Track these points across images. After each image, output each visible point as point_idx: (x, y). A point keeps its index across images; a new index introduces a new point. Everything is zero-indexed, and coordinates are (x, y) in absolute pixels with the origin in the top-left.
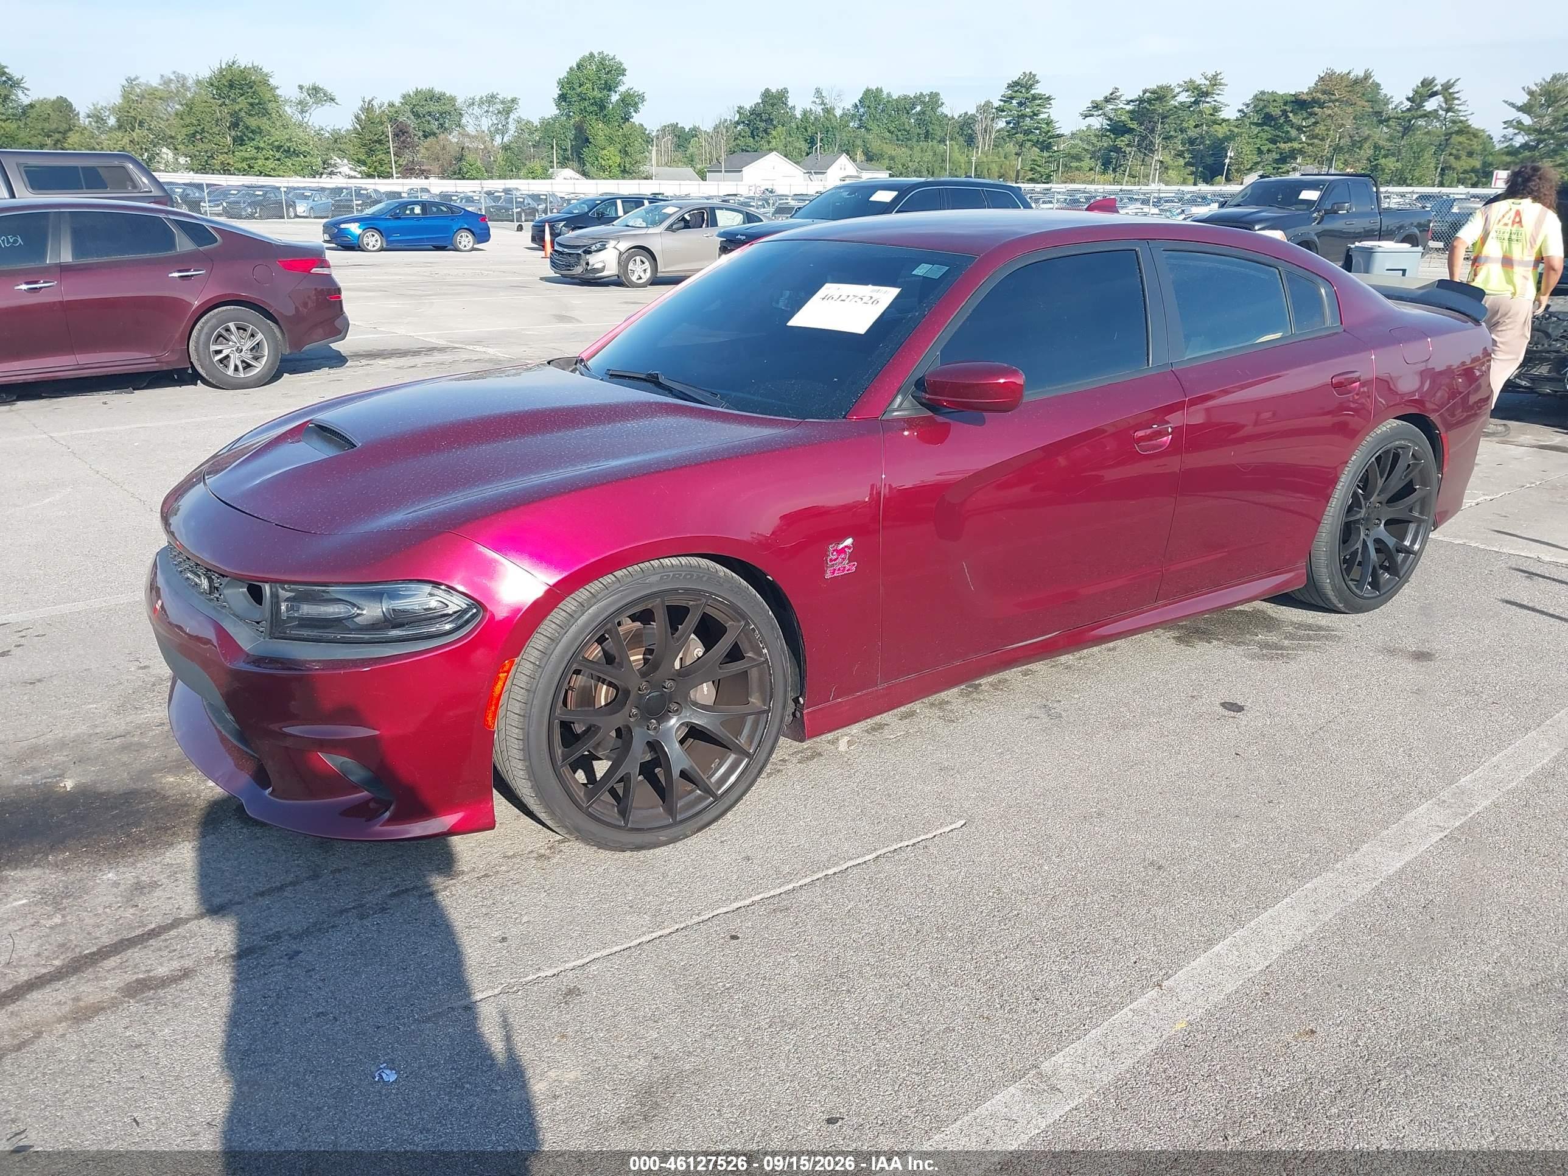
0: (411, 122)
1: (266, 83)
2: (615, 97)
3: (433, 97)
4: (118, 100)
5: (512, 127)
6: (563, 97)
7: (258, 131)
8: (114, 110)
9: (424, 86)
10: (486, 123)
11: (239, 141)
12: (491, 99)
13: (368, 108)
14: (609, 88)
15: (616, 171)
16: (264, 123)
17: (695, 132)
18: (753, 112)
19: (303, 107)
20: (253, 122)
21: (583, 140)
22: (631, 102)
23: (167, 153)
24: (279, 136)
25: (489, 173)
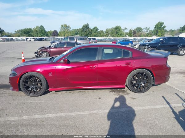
0: (136, 31)
1: (120, 28)
2: (162, 27)
3: (139, 28)
4: (106, 30)
5: (149, 31)
6: (155, 27)
7: (119, 33)
8: (105, 31)
9: (138, 27)
10: (145, 31)
11: (117, 34)
12: (147, 28)
13: (131, 30)
14: (162, 26)
15: (160, 36)
16: (119, 32)
17: (174, 30)
18: (183, 27)
19: (124, 30)
20: (118, 32)
21: (157, 32)
22: (164, 27)
23: (110, 35)
24: (121, 33)
25: (144, 36)
